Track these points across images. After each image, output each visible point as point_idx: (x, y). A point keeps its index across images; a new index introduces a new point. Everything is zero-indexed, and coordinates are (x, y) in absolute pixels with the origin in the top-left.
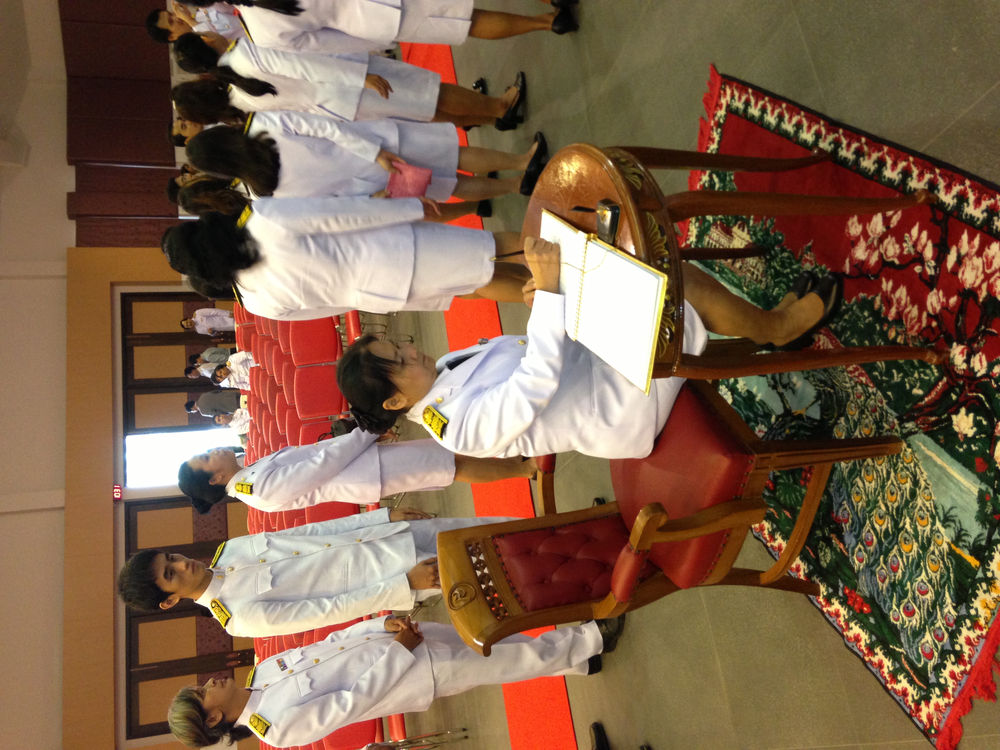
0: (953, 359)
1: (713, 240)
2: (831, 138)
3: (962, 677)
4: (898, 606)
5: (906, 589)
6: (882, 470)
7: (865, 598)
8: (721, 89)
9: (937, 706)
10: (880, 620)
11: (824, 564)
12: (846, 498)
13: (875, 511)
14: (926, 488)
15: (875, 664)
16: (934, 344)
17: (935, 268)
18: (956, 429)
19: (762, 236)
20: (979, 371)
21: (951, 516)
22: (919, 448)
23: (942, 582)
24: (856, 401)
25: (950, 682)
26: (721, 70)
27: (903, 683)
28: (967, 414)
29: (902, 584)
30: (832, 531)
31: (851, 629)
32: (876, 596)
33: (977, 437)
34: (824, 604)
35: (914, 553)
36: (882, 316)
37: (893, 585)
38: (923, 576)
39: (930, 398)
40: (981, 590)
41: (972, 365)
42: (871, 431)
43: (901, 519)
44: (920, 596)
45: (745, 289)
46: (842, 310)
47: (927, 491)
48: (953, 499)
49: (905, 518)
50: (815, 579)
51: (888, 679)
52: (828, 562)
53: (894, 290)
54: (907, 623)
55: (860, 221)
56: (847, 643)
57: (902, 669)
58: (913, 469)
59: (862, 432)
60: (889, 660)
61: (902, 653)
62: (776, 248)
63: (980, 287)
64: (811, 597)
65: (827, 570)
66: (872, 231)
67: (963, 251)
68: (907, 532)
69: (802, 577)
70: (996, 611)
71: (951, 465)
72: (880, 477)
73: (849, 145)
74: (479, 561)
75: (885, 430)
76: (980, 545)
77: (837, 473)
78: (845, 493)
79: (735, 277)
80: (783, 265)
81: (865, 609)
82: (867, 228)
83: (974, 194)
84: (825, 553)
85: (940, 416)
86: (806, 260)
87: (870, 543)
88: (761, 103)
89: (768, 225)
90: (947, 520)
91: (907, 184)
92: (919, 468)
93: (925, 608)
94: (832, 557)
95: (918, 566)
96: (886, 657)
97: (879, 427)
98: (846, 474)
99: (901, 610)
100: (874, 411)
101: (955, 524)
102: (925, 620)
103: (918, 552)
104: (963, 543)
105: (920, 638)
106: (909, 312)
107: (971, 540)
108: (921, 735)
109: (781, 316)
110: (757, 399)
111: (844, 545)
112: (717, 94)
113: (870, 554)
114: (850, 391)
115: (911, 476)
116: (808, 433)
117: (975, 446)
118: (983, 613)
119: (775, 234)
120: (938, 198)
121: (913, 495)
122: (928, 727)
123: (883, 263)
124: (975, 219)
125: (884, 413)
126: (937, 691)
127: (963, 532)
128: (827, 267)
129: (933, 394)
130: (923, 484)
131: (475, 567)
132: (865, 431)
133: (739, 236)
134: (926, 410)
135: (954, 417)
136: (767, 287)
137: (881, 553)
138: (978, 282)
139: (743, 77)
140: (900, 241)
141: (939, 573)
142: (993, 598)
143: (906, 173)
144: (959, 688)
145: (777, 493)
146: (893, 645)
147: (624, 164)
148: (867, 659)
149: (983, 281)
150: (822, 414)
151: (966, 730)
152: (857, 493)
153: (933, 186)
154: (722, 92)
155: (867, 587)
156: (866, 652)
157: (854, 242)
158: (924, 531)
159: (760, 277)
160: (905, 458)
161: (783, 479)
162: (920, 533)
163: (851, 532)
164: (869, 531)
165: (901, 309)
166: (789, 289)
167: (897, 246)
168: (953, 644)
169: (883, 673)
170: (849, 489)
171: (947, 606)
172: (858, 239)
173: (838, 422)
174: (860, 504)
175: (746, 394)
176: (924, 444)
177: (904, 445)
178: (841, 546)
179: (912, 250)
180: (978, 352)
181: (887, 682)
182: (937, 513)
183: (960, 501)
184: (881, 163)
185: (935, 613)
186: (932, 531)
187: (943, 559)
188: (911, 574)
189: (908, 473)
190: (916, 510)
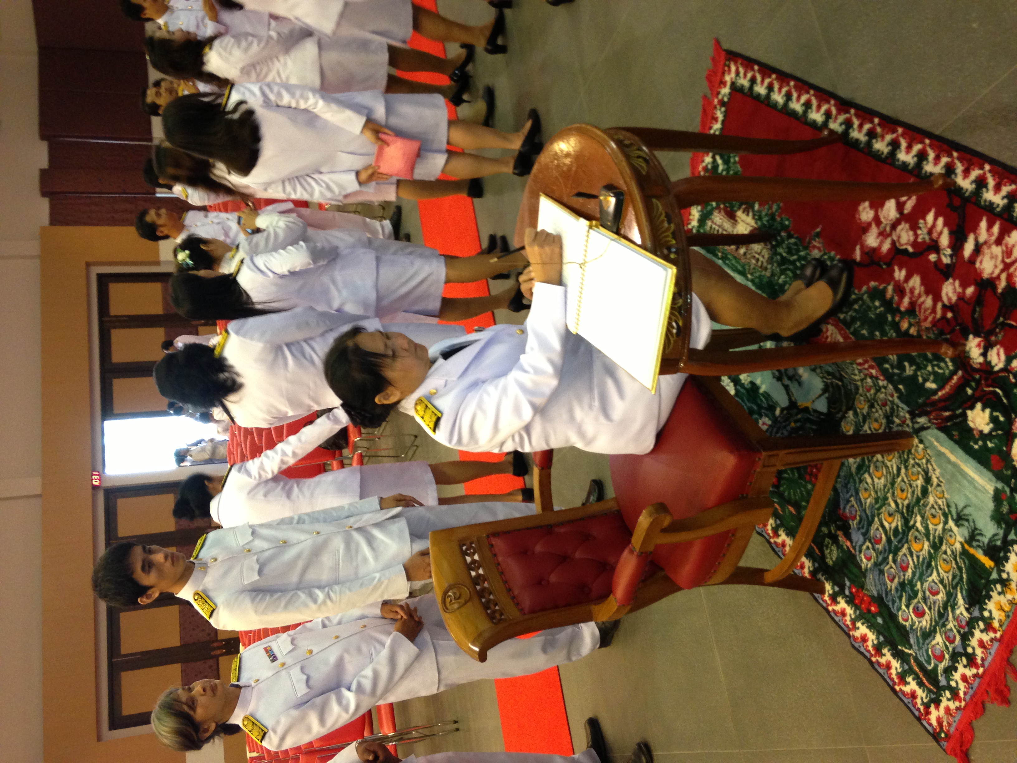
0: (969, 352)
1: (715, 224)
2: (841, 118)
3: (974, 681)
4: (908, 606)
5: (916, 589)
6: (892, 466)
7: (872, 597)
8: (725, 65)
9: (947, 709)
10: (887, 620)
11: (830, 562)
12: (854, 494)
13: (884, 508)
14: (939, 485)
15: (883, 665)
16: (948, 336)
17: (951, 256)
18: (971, 424)
19: (768, 221)
20: (996, 365)
21: (965, 515)
22: (931, 444)
23: (954, 583)
24: (866, 395)
25: (962, 686)
26: (726, 45)
27: (912, 685)
28: (983, 410)
29: (912, 584)
30: (838, 528)
31: (858, 628)
32: (884, 595)
33: (994, 433)
34: (829, 602)
35: (925, 553)
36: (894, 306)
37: (902, 585)
38: (934, 576)
39: (944, 392)
40: (995, 592)
41: (989, 358)
42: (881, 425)
43: (911, 517)
44: (931, 597)
45: (749, 276)
46: (851, 299)
47: (939, 488)
48: (967, 497)
49: (916, 516)
50: (820, 576)
51: (896, 681)
52: (834, 559)
53: (908, 278)
54: (917, 623)
55: (872, 206)
56: (854, 643)
57: (911, 671)
58: (925, 466)
59: (872, 427)
60: (897, 661)
61: (911, 654)
62: (783, 234)
63: (998, 277)
64: (816, 595)
65: (833, 568)
66: (884, 217)
67: (982, 239)
68: (917, 530)
69: (807, 575)
70: (1011, 614)
71: (965, 462)
72: (890, 473)
73: (861, 126)
74: (474, 561)
75: (895, 425)
76: (995, 546)
77: (845, 469)
78: (852, 488)
79: (739, 264)
80: (790, 252)
81: (873, 608)
82: (879, 213)
83: (994, 180)
84: (831, 550)
85: (954, 410)
86: (814, 247)
87: (879, 541)
88: (767, 81)
89: (774, 210)
90: (960, 519)
91: (922, 168)
92: (932, 465)
93: (936, 609)
94: (838, 555)
95: (929, 565)
96: (894, 658)
97: (890, 422)
98: (854, 469)
99: (911, 610)
100: (885, 405)
101: (969, 523)
102: (935, 621)
103: (929, 551)
104: (977, 543)
105: (930, 639)
106: (923, 303)
107: (986, 540)
108: (931, 738)
109: (788, 305)
110: (761, 391)
111: (851, 542)
112: (720, 71)
113: (878, 553)
114: (859, 383)
115: (923, 473)
116: (814, 427)
117: (991, 442)
118: (997, 615)
119: (782, 219)
120: (955, 183)
121: (925, 492)
122: (938, 730)
123: (896, 250)
124: (995, 206)
125: (895, 407)
126: (948, 694)
127: (977, 532)
128: (836, 255)
129: (947, 389)
130: (935, 481)
131: (469, 567)
132: (875, 425)
133: (743, 221)
134: (940, 405)
135: (969, 413)
136: (773, 275)
137: (890, 552)
138: (997, 272)
139: (749, 53)
140: (914, 227)
141: (951, 573)
142: (1008, 600)
143: (922, 156)
144: (971, 692)
145: (781, 489)
146: (902, 646)
147: (628, 146)
148: (874, 659)
149: (1002, 271)
150: (829, 407)
151: (978, 734)
152: (866, 490)
153: (950, 169)
154: (726, 69)
155: (875, 586)
156: (873, 652)
157: (865, 229)
158: (936, 530)
159: (765, 264)
160: (917, 455)
161: (788, 474)
162: (931, 532)
163: (859, 529)
164: (878, 529)
165: (914, 299)
166: (796, 277)
167: (911, 233)
168: (965, 647)
169: (891, 674)
170: (857, 485)
171: (959, 607)
172: (869, 225)
173: (847, 415)
174: (869, 501)
175: (750, 386)
176: (938, 440)
177: (916, 441)
178: (848, 544)
179: (927, 238)
180: (995, 345)
181: (895, 683)
182: (950, 512)
183: (974, 500)
184: (895, 145)
185: (946, 614)
186: (944, 530)
187: (955, 559)
188: (922, 574)
189: (919, 469)
190: (928, 508)
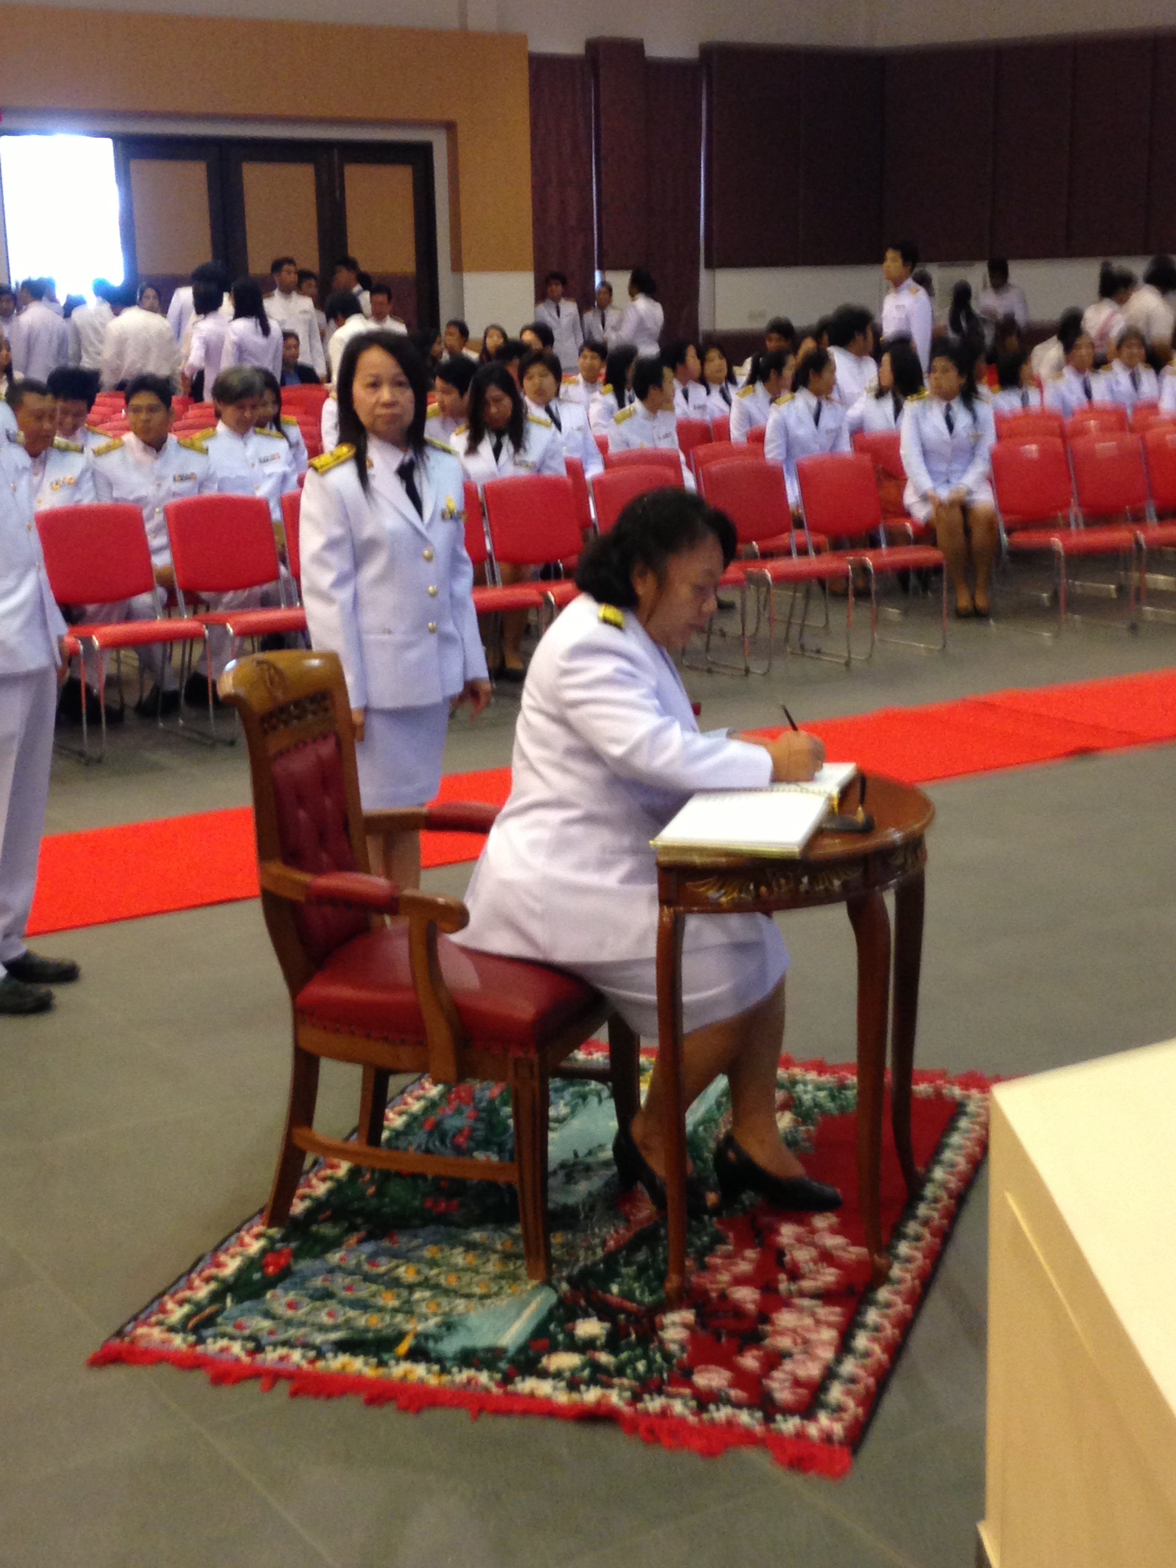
0: (673, 1312)
2: (942, 1194)
3: (228, 1357)
4: (296, 1295)
5: (325, 1298)
6: (487, 1268)
7: (288, 1267)
9: (168, 1340)
10: (262, 1282)
11: (314, 1229)
12: (429, 1241)
13: (423, 1266)
14: (482, 1306)
15: (191, 1284)
18: (579, 1322)
20: (666, 1333)
21: (455, 1328)
22: (536, 1295)
23: (356, 1329)
24: (577, 1239)
25: (213, 1347)
27: (180, 1310)
28: (603, 1329)
29: (330, 1295)
30: (370, 1231)
31: (232, 1259)
32: (297, 1277)
33: (577, 1338)
34: (252, 1232)
35: (383, 1303)
36: (708, 1253)
37: (324, 1289)
38: (355, 1313)
40: (365, 1359)
41: (671, 1328)
43: (426, 1289)
44: (323, 1313)
47: (478, 1306)
48: (480, 1327)
49: (430, 1292)
51: (177, 1297)
52: (320, 1231)
53: (748, 1261)
54: (276, 1305)
55: (834, 1226)
57: (200, 1307)
58: (502, 1293)
60: (206, 1296)
61: (226, 1305)
63: (776, 1325)
65: (307, 1232)
66: (821, 1237)
67: (818, 1310)
68: (410, 1295)
70: (343, 1374)
71: (528, 1321)
72: (477, 1267)
73: (935, 1210)
76: (428, 1352)
78: (437, 1239)
81: (271, 1269)
82: (826, 1232)
83: (894, 1314)
84: (332, 1228)
85: (590, 1309)
87: (373, 1266)
90: (447, 1325)
91: (894, 1260)
92: (508, 1298)
93: (308, 1319)
94: (330, 1235)
95: (366, 1307)
96: (209, 1293)
99: (291, 1299)
101: (445, 1332)
102: (291, 1319)
103: (387, 1306)
104: (423, 1341)
105: (260, 1316)
106: (721, 1274)
107: (431, 1346)
108: (115, 1331)
111: (358, 1243)
113: (357, 1267)
114: (589, 1233)
115: (493, 1292)
117: (564, 1337)
118: (334, 1364)
120: (882, 1286)
121: (468, 1296)
123: (780, 1253)
124: (862, 1316)
125: (571, 1264)
126: (192, 1339)
127: (439, 1340)
129: (616, 1301)
130: (488, 1302)
134: (593, 1298)
135: (594, 1318)
137: (365, 1276)
138: (783, 1324)
140: (815, 1261)
141: (367, 1325)
142: (360, 1369)
144: (209, 1356)
146: (233, 1296)
148: (194, 1276)
149: (785, 1327)
152: (441, 1250)
155: (307, 1268)
156: (204, 1274)
157: (802, 1223)
160: (515, 1285)
163: (380, 1248)
164: (390, 1262)
165: (723, 1267)
167: (808, 1258)
169: (183, 1292)
170: (442, 1243)
171: (323, 1335)
172: (808, 1225)
174: (426, 1253)
176: (545, 1299)
177: (534, 1283)
178: (353, 1241)
179: (806, 1271)
180: (690, 1331)
182: (453, 1317)
183: (480, 1332)
184: (917, 1238)
185: (305, 1326)
186: (425, 1314)
187: (389, 1326)
188: (349, 1303)
189: (496, 1289)
190: (446, 1300)
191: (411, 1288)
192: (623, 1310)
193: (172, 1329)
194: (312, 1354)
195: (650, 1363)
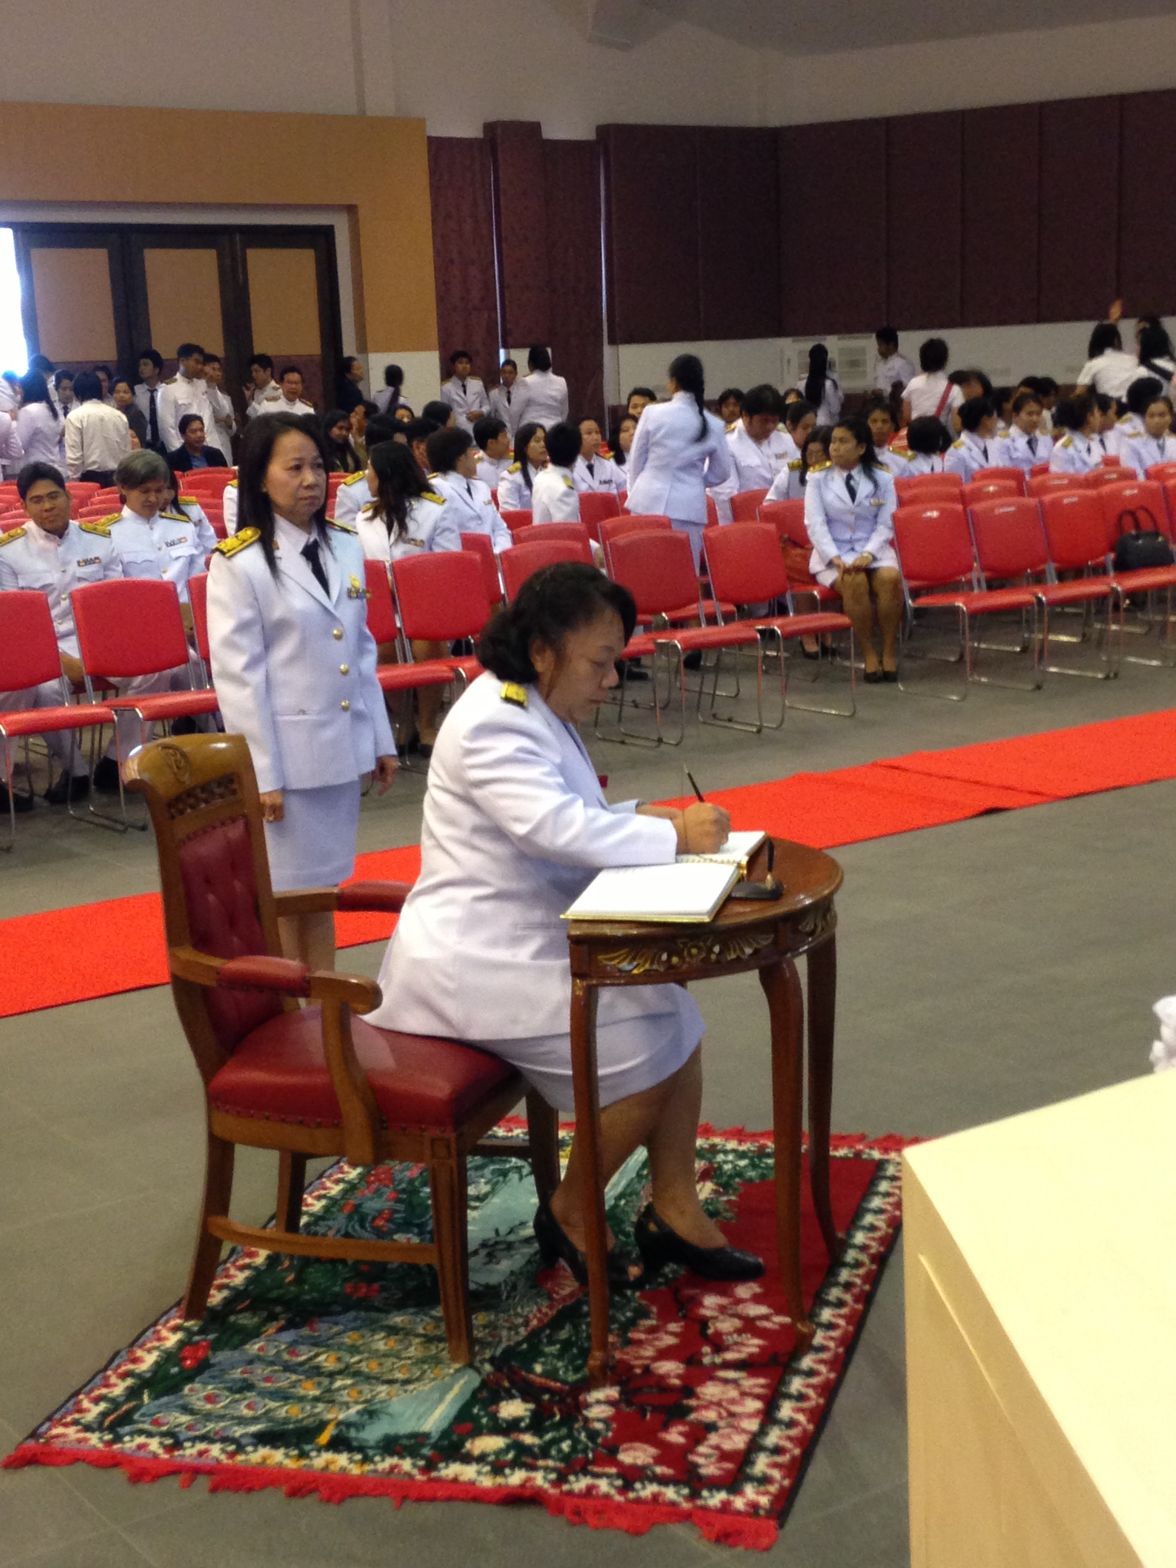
0: (597, 1389)
2: (863, 1259)
3: (145, 1454)
4: (215, 1389)
5: (246, 1392)
6: (409, 1353)
7: (206, 1359)
9: (84, 1439)
10: (180, 1376)
11: (232, 1319)
12: (349, 1327)
13: (344, 1353)
14: (405, 1391)
15: (108, 1381)
17: (713, 1363)
18: (503, 1404)
20: (590, 1412)
21: (377, 1415)
22: (458, 1380)
23: (276, 1420)
24: (499, 1320)
25: (130, 1445)
27: (96, 1408)
28: (527, 1410)
29: (249, 1389)
30: (290, 1320)
31: (148, 1353)
32: (216, 1369)
33: (500, 1421)
34: (170, 1325)
35: (303, 1392)
36: (631, 1328)
38: (274, 1404)
39: (535, 1379)
40: (286, 1451)
41: (596, 1406)
43: (346, 1377)
44: (243, 1405)
47: (401, 1392)
48: (402, 1413)
49: (351, 1379)
51: (94, 1394)
52: (239, 1322)
53: (671, 1334)
54: (195, 1399)
55: (756, 1294)
56: (123, 1352)
57: (117, 1404)
58: (425, 1377)
60: (122, 1392)
61: (143, 1401)
64: (173, 1312)
65: (224, 1323)
66: (744, 1307)
67: (743, 1382)
68: (331, 1383)
70: (263, 1466)
71: (451, 1405)
72: (398, 1352)
73: (856, 1276)
76: (350, 1441)
78: (357, 1325)
81: (188, 1362)
82: (749, 1302)
83: (818, 1382)
84: (251, 1318)
85: (514, 1390)
87: (293, 1355)
90: (368, 1413)
91: (817, 1328)
92: (430, 1382)
93: (228, 1412)
94: (249, 1325)
95: (287, 1398)
96: (125, 1389)
99: (210, 1392)
100: (494, 1337)
101: (368, 1420)
102: (210, 1413)
103: (308, 1395)
104: (343, 1430)
105: (179, 1411)
106: (645, 1349)
107: (352, 1435)
108: (29, 1432)
111: (277, 1333)
113: (276, 1357)
114: (512, 1312)
115: (415, 1377)
117: (488, 1420)
118: (254, 1457)
120: (805, 1355)
121: (390, 1382)
122: (45, 1436)
124: (786, 1386)
125: (494, 1345)
126: (108, 1437)
127: (360, 1427)
129: (540, 1380)
130: (410, 1387)
134: (515, 1378)
135: (518, 1400)
137: (285, 1366)
138: (707, 1397)
140: (739, 1332)
141: (288, 1416)
142: (281, 1461)
143: (832, 1327)
144: (127, 1453)
146: (150, 1391)
148: (110, 1372)
149: (709, 1401)
151: (68, 1468)
152: (362, 1336)
153: (821, 1349)
155: (226, 1360)
156: (120, 1370)
157: (725, 1293)
158: (341, 1397)
160: (438, 1369)
162: (336, 1394)
163: (301, 1337)
164: (311, 1352)
165: (647, 1342)
167: (732, 1330)
168: (190, 1440)
169: (99, 1390)
170: (363, 1328)
171: (245, 1428)
172: (731, 1296)
174: (347, 1340)
176: (468, 1382)
177: (457, 1366)
178: (272, 1331)
179: (730, 1342)
180: (615, 1408)
181: (87, 1394)
182: (375, 1403)
183: (403, 1418)
184: (840, 1304)
185: (225, 1420)
186: (346, 1403)
187: (310, 1416)
188: (269, 1394)
189: (418, 1374)
190: (368, 1387)
191: (332, 1375)
192: (548, 1390)
193: (88, 1428)
194: (232, 1448)
195: (576, 1442)
